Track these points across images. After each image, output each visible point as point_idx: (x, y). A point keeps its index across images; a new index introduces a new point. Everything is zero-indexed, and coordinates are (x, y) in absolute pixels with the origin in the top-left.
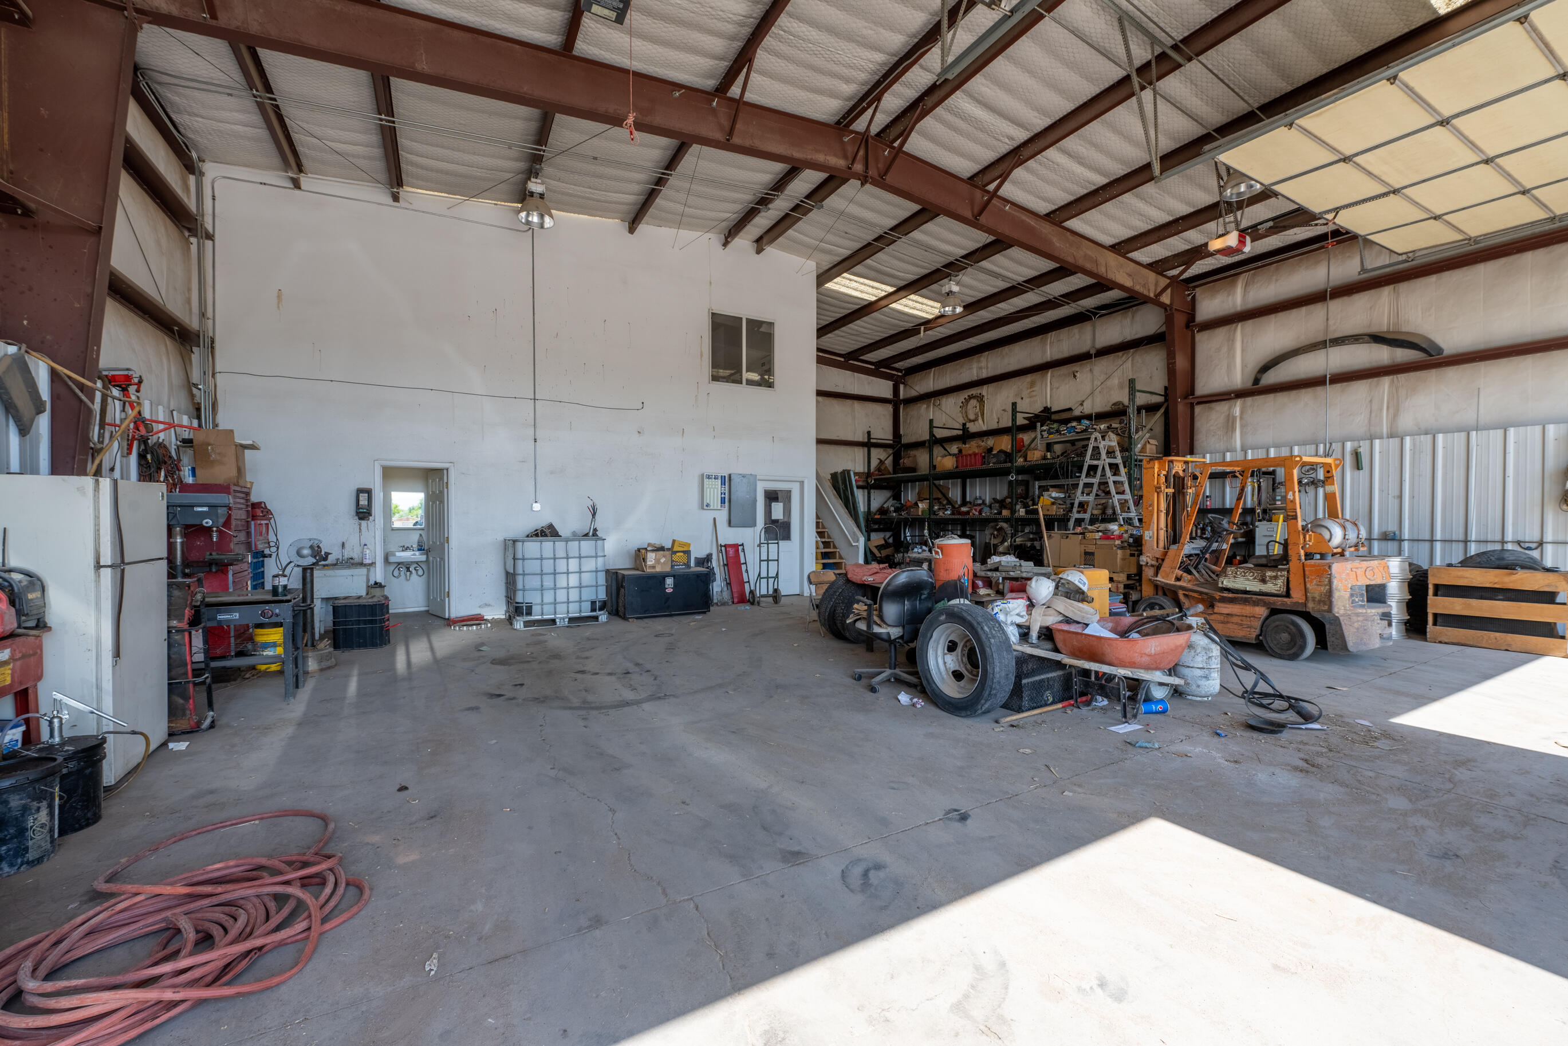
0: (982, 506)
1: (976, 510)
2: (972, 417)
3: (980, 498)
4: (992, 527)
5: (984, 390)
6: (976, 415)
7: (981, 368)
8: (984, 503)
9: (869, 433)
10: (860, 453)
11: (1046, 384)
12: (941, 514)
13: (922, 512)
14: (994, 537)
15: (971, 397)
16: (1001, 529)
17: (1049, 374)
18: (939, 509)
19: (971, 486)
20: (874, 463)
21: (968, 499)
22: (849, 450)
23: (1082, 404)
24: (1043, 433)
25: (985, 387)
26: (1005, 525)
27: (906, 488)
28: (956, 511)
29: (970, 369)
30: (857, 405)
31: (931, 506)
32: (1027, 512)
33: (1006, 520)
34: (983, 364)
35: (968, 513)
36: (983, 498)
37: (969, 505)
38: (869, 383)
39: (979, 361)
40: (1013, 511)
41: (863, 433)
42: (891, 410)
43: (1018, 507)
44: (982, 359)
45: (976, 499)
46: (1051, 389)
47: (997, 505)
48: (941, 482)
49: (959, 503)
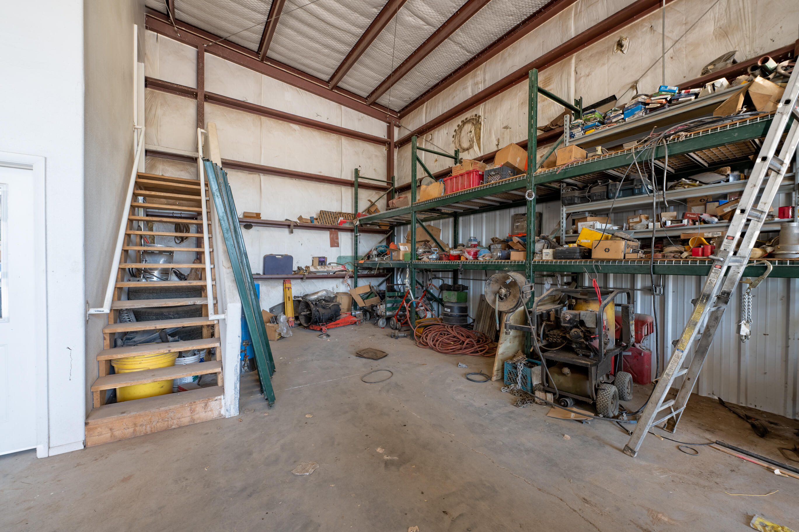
0: (478, 248)
1: (469, 253)
2: (465, 145)
3: (475, 239)
4: (497, 281)
5: (480, 110)
6: (471, 141)
7: (477, 84)
8: (479, 244)
9: (357, 171)
10: (347, 193)
11: (569, 74)
12: (425, 259)
13: (404, 255)
14: (501, 298)
15: (464, 123)
16: (514, 284)
17: (573, 61)
18: (425, 252)
19: (464, 226)
20: (363, 206)
21: (460, 241)
22: (334, 189)
23: (634, 86)
24: (575, 131)
25: (482, 106)
26: (519, 278)
27: (399, 232)
28: (444, 254)
29: (464, 89)
30: (345, 141)
31: (414, 250)
32: (556, 256)
33: (520, 268)
34: (480, 78)
35: (458, 257)
36: (479, 239)
37: (460, 248)
38: (359, 120)
39: (475, 76)
40: (530, 254)
41: (352, 172)
42: (385, 152)
43: (538, 246)
44: (479, 72)
45: (470, 240)
46: (577, 81)
47: (499, 246)
48: (432, 223)
49: (450, 246)
